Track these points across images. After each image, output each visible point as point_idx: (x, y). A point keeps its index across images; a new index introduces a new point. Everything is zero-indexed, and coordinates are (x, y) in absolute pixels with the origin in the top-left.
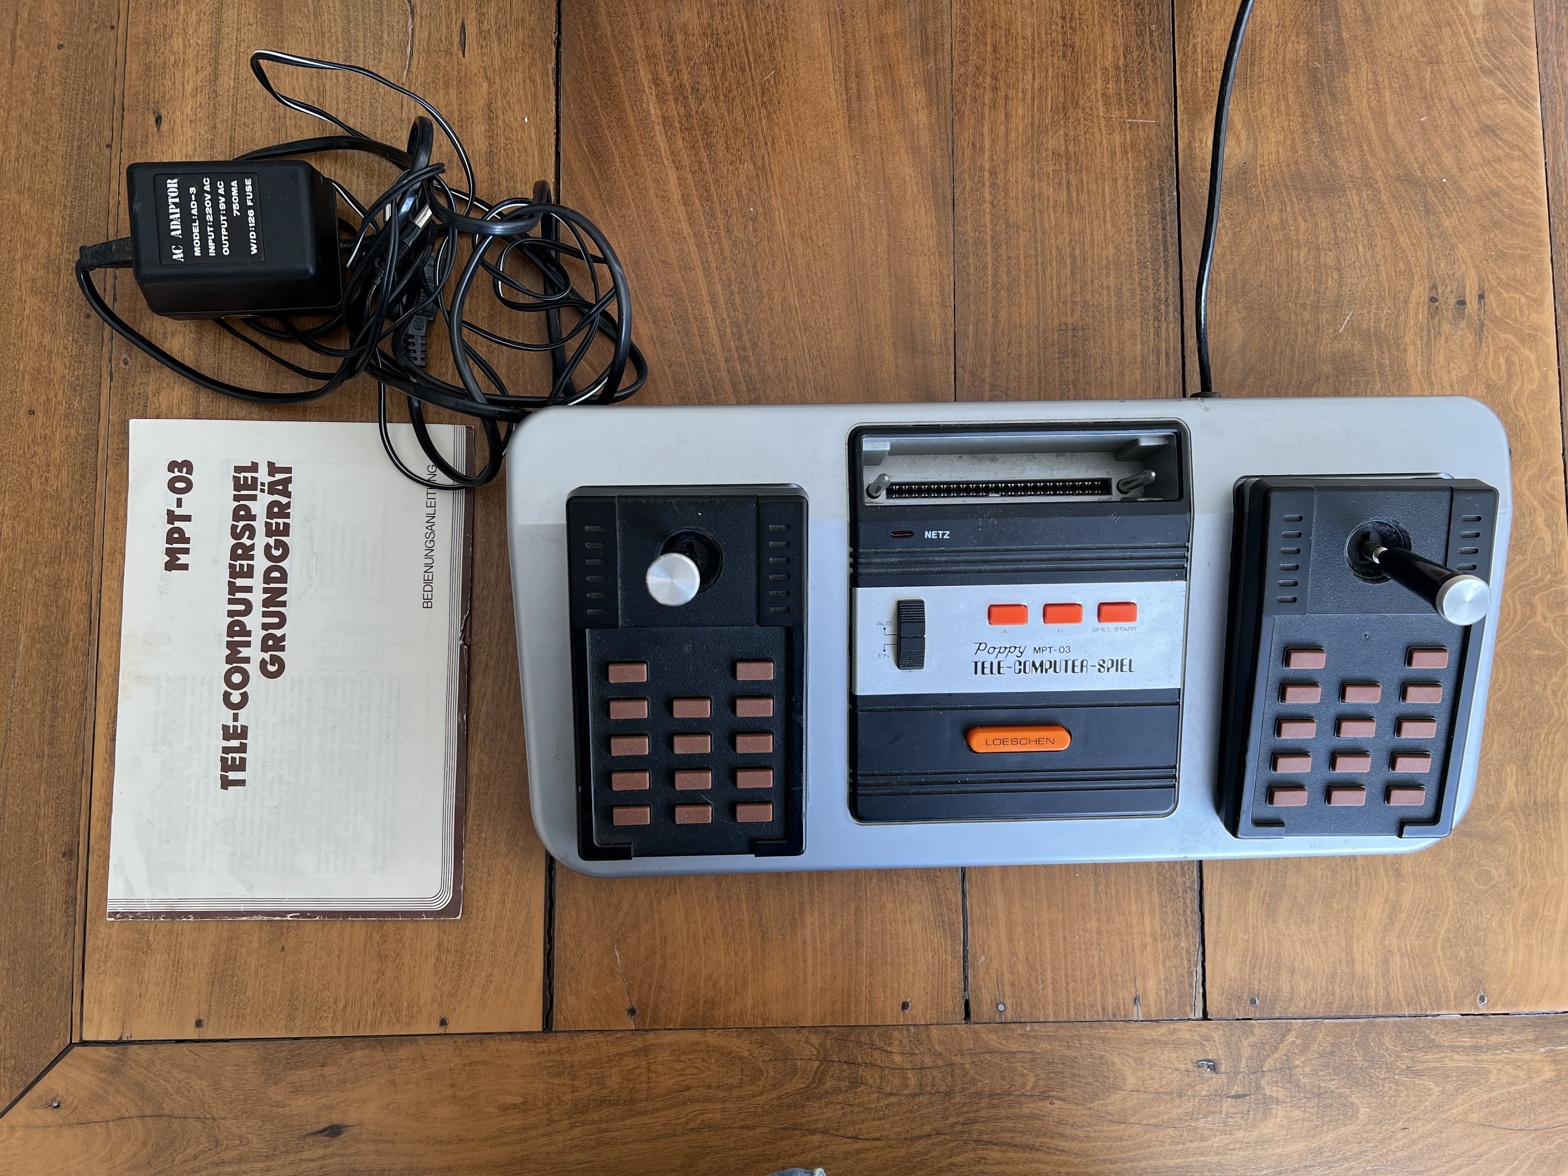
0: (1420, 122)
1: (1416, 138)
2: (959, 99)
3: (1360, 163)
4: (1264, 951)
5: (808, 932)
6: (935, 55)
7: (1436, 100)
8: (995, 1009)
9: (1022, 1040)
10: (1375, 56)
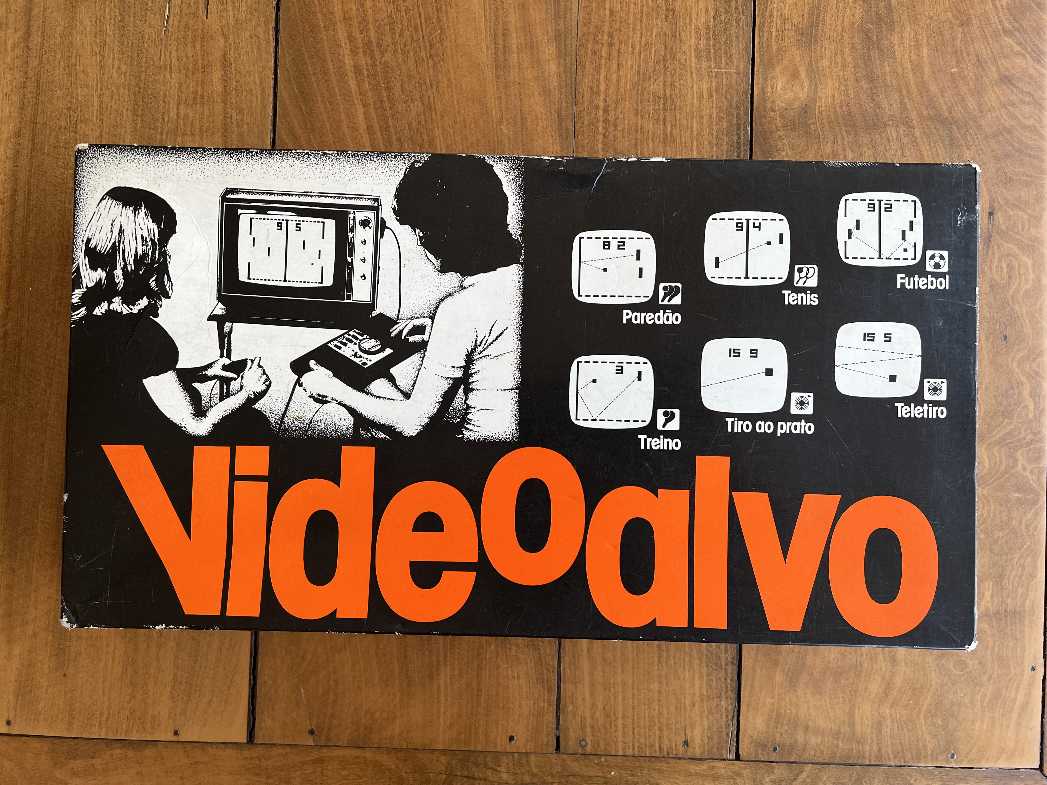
0: (951, 72)
1: (946, 86)
2: (582, 52)
3: (899, 105)
4: (785, 712)
5: (442, 681)
6: (565, 18)
7: (965, 55)
8: (579, 744)
9: (597, 768)
10: (917, 19)
